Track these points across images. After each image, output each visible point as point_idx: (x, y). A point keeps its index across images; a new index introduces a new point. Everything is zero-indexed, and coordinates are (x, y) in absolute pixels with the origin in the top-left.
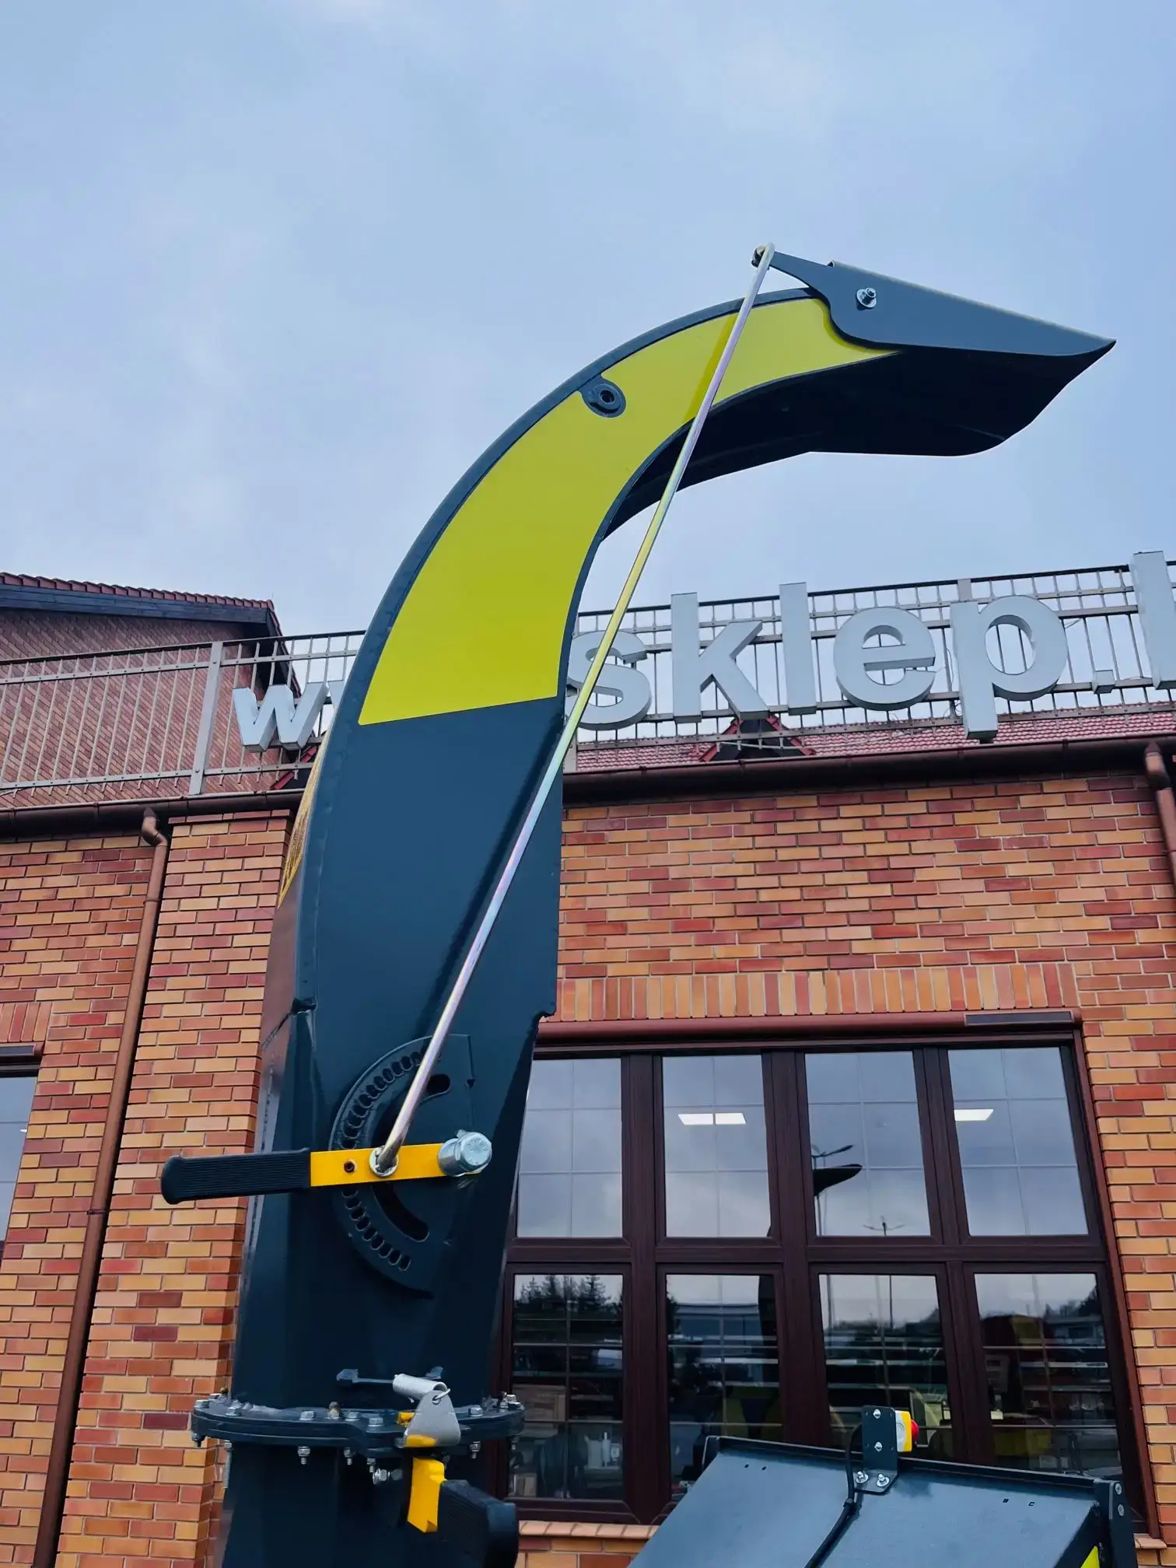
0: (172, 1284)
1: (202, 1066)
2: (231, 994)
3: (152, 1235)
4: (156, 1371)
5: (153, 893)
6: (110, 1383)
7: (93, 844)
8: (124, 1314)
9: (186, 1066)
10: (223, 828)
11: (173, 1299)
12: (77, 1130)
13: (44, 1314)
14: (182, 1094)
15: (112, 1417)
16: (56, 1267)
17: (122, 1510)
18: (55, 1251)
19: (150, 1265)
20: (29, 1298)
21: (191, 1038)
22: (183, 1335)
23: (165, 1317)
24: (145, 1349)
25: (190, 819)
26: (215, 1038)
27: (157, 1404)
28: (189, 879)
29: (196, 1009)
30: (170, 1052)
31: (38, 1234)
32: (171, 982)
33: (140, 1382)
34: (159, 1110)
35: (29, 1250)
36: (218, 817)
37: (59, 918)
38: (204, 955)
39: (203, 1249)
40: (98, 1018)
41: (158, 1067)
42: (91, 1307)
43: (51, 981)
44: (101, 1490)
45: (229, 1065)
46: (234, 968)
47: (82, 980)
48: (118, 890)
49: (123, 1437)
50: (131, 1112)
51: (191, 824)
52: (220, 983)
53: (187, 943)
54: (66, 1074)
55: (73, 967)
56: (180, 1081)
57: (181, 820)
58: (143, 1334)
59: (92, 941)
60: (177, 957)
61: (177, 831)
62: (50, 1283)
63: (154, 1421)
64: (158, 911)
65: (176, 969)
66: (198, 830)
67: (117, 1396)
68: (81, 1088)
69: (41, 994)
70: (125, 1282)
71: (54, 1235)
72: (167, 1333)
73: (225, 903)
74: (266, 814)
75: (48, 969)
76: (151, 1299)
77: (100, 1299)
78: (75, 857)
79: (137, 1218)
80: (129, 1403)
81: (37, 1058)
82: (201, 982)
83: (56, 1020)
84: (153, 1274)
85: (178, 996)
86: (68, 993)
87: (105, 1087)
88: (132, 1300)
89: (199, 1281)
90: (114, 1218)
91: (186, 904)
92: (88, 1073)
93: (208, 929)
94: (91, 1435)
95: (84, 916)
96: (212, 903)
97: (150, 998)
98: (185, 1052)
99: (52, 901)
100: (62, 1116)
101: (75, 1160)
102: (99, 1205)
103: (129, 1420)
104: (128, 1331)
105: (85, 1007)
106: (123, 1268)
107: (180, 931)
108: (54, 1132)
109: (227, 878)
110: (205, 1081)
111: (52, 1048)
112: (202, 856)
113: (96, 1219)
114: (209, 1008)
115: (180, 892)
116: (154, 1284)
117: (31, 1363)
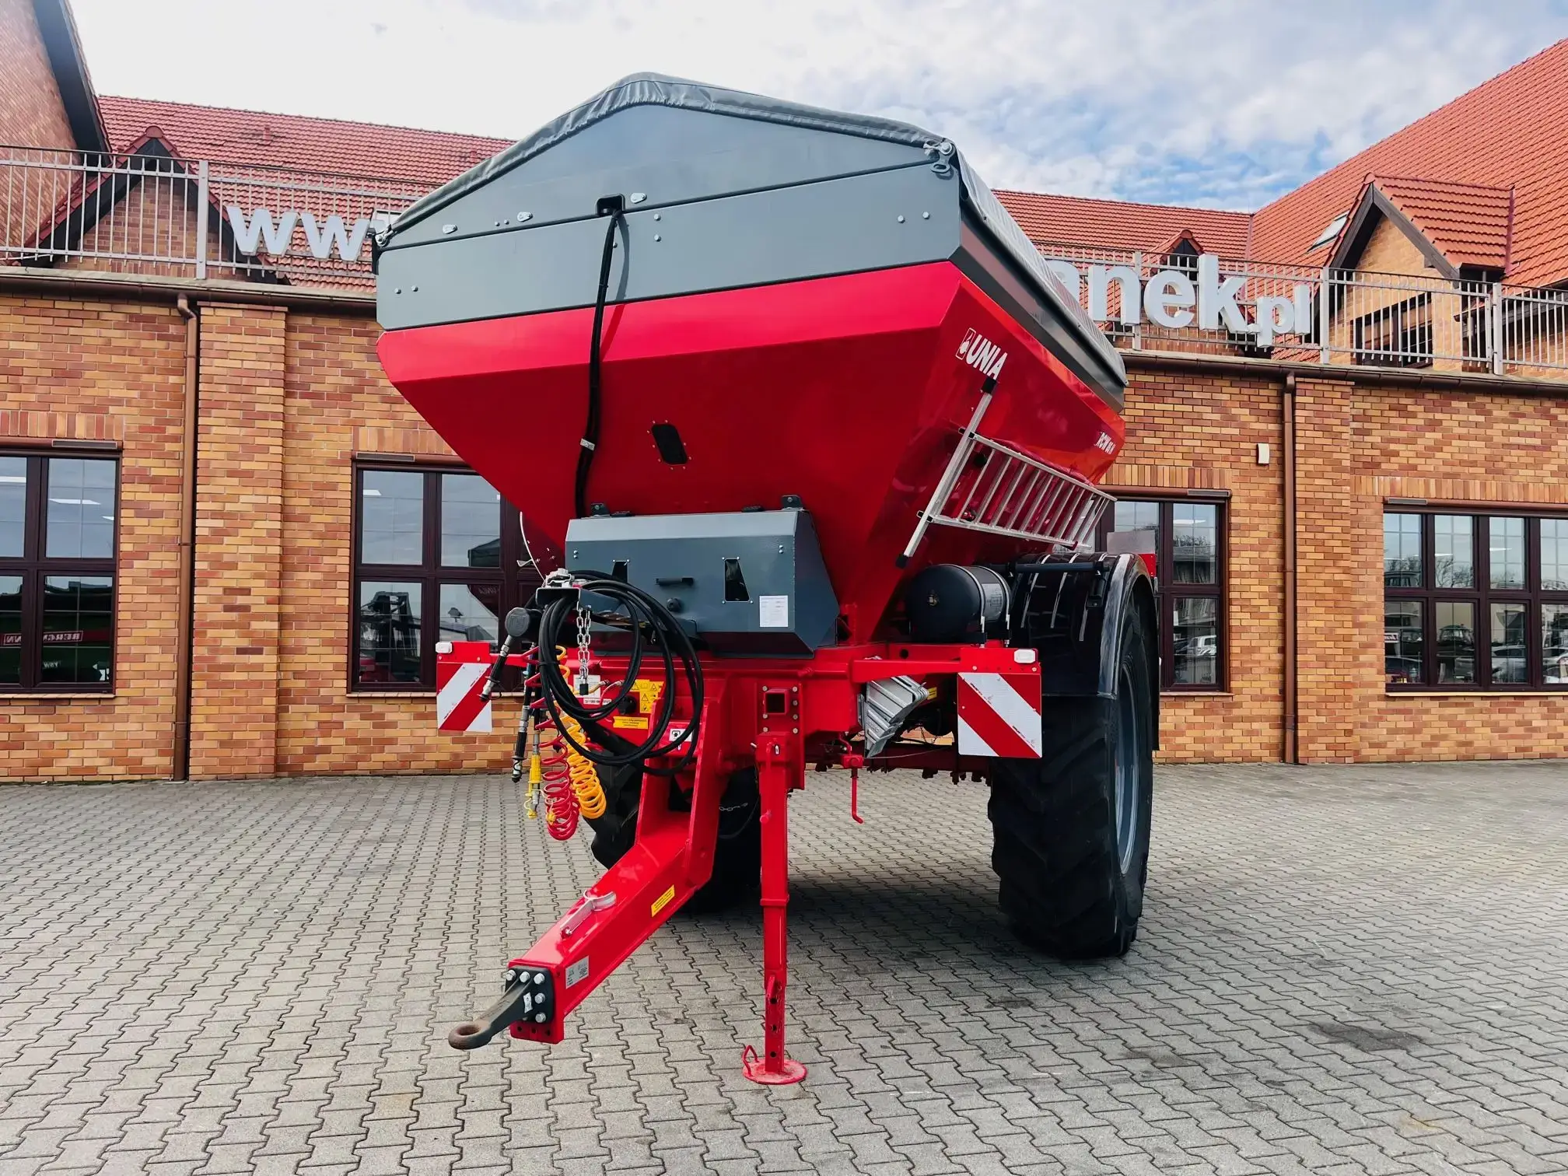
0: (245, 584)
1: (245, 466)
2: (258, 423)
3: (226, 558)
4: (243, 627)
5: (192, 351)
6: (211, 633)
7: (134, 309)
8: (216, 600)
9: (234, 465)
10: (239, 314)
11: (246, 592)
12: (159, 496)
13: (157, 598)
14: (235, 481)
15: (215, 649)
16: (161, 573)
17: (228, 693)
18: (157, 565)
19: (227, 574)
20: (144, 590)
21: (236, 448)
22: (253, 610)
23: (241, 600)
24: (233, 616)
25: (214, 304)
26: (252, 450)
27: (245, 643)
28: (217, 346)
29: (236, 431)
30: (222, 456)
31: (143, 555)
32: (214, 412)
33: (232, 632)
34: (220, 490)
35: (137, 564)
36: (235, 306)
37: (115, 359)
38: (238, 397)
39: (261, 567)
40: (159, 429)
41: (213, 464)
42: (192, 595)
43: (118, 402)
44: (213, 685)
45: (264, 466)
46: (259, 408)
47: (143, 402)
48: (160, 345)
49: (223, 659)
50: (199, 489)
51: (214, 308)
52: (250, 418)
53: (224, 388)
54: (143, 462)
55: (135, 394)
56: (232, 474)
57: (207, 303)
58: (229, 608)
59: (145, 378)
60: (216, 397)
61: (203, 311)
62: (157, 581)
63: (241, 651)
64: (198, 365)
65: (219, 405)
66: (219, 312)
67: (215, 639)
68: (154, 472)
69: (112, 410)
70: (212, 582)
71: (152, 555)
72: (245, 608)
73: (247, 365)
74: (270, 308)
75: (114, 394)
76: (229, 591)
77: (197, 590)
78: (120, 317)
79: (213, 549)
80: (225, 643)
81: (120, 450)
82: (239, 414)
83: (128, 428)
84: (230, 578)
85: (222, 421)
86: (135, 411)
87: (174, 472)
88: (220, 591)
89: (261, 583)
90: (198, 548)
91: (217, 362)
92: (160, 462)
93: (237, 381)
94: (202, 659)
95: (136, 360)
96: (238, 364)
97: (201, 421)
98: (232, 456)
99: (107, 346)
100: (146, 487)
101: (158, 514)
102: (187, 539)
103: (227, 651)
104: (221, 606)
105: (151, 421)
106: (211, 575)
107: (216, 379)
108: (140, 497)
109: (246, 348)
110: (249, 474)
111: (128, 445)
112: (223, 330)
113: (186, 550)
114: (244, 431)
115: (212, 353)
116: (233, 584)
117: (150, 624)
